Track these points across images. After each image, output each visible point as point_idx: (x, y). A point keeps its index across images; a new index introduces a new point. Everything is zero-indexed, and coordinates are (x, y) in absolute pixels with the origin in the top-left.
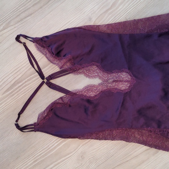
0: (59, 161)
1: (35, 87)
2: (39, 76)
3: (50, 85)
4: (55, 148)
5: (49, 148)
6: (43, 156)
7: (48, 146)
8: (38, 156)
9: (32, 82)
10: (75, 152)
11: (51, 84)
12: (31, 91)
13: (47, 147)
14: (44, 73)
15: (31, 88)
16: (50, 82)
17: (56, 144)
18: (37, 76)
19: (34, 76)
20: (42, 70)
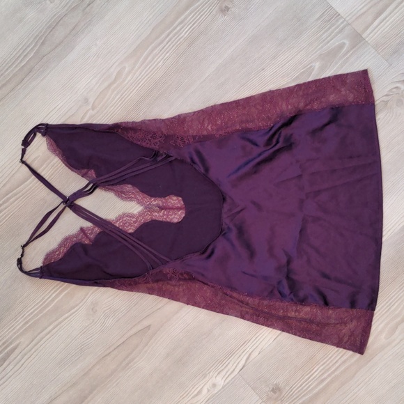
0: (60, 320)
4: (53, 300)
5: (45, 301)
6: (37, 315)
7: (43, 299)
8: (29, 315)
10: (82, 304)
13: (41, 301)
17: (54, 295)
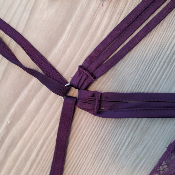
1: (49, 134)
2: (45, 89)
3: (100, 105)
9: (31, 121)
11: (100, 101)
12: (37, 155)
14: (59, 68)
15: (35, 144)
16: (94, 94)
18: (37, 90)
19: (30, 91)
20: (51, 59)
